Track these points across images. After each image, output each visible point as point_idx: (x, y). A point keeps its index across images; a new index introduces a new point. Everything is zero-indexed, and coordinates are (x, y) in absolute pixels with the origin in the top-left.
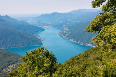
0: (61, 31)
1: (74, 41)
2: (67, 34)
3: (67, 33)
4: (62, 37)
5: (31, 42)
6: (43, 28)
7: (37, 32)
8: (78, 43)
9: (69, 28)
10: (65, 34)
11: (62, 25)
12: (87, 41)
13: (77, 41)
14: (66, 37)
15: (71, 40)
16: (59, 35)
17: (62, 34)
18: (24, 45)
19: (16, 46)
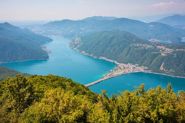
0: (72, 41)
1: (86, 54)
2: (79, 46)
3: (79, 44)
4: (72, 48)
5: (35, 55)
6: (52, 38)
7: (44, 43)
8: (91, 55)
9: (82, 38)
10: (76, 46)
11: (73, 34)
12: (101, 53)
13: (90, 53)
14: (78, 49)
15: (83, 52)
16: (70, 47)
17: (73, 45)
18: (26, 59)
19: (17, 60)
